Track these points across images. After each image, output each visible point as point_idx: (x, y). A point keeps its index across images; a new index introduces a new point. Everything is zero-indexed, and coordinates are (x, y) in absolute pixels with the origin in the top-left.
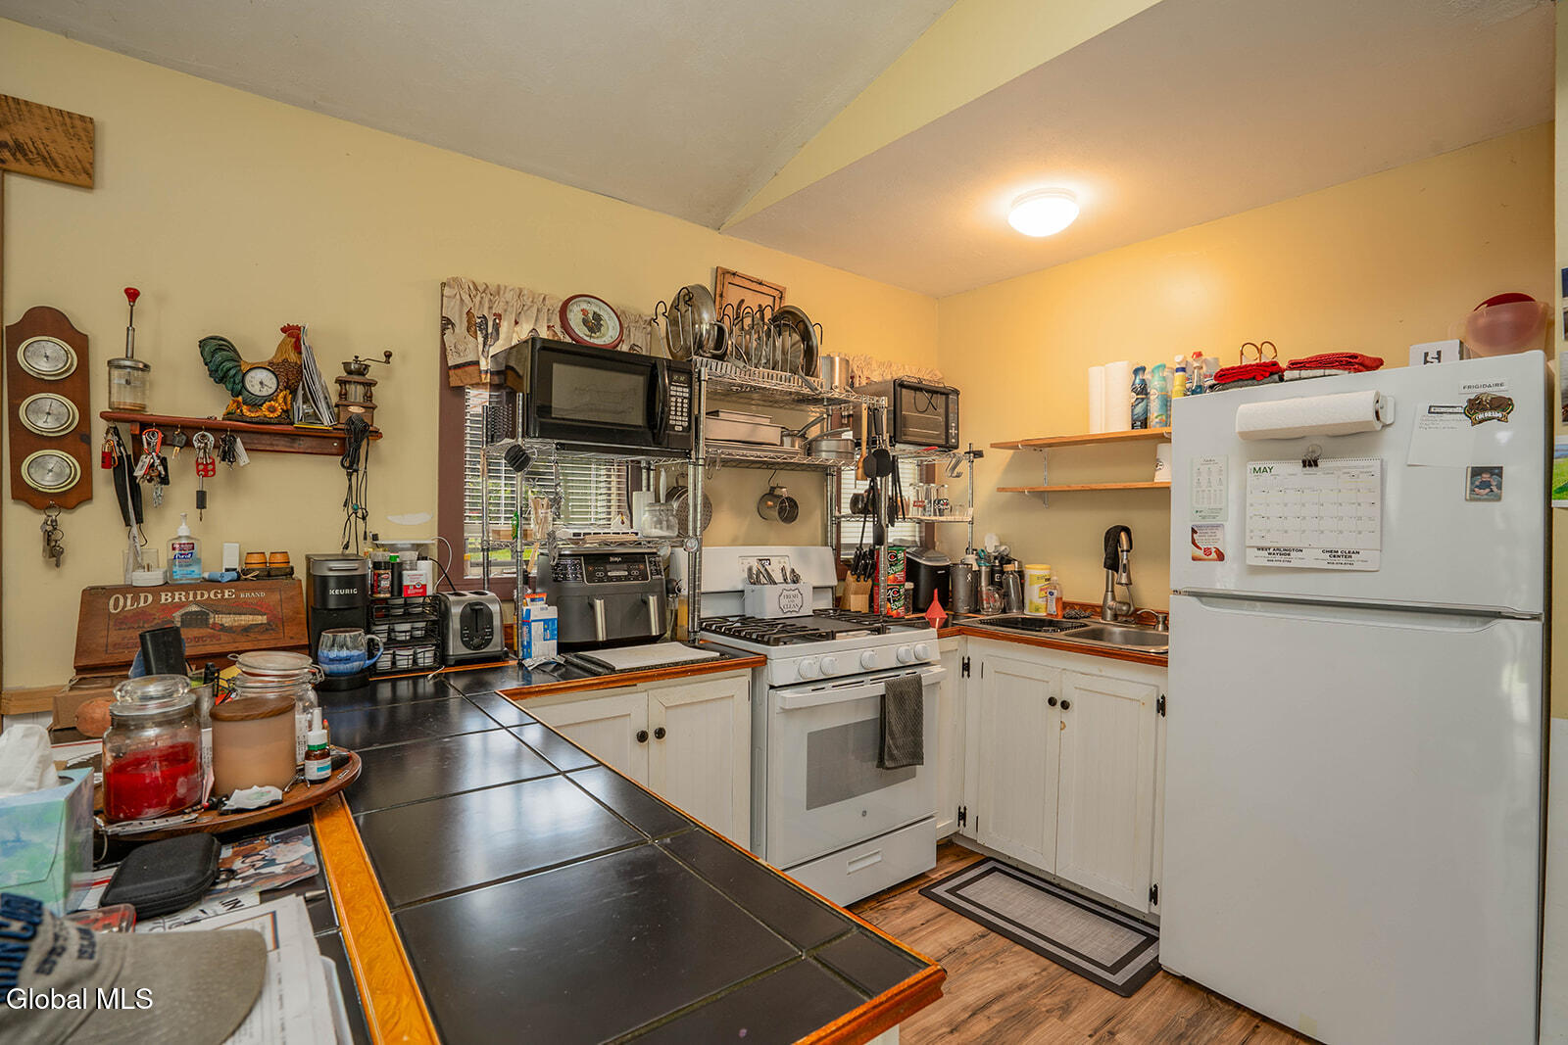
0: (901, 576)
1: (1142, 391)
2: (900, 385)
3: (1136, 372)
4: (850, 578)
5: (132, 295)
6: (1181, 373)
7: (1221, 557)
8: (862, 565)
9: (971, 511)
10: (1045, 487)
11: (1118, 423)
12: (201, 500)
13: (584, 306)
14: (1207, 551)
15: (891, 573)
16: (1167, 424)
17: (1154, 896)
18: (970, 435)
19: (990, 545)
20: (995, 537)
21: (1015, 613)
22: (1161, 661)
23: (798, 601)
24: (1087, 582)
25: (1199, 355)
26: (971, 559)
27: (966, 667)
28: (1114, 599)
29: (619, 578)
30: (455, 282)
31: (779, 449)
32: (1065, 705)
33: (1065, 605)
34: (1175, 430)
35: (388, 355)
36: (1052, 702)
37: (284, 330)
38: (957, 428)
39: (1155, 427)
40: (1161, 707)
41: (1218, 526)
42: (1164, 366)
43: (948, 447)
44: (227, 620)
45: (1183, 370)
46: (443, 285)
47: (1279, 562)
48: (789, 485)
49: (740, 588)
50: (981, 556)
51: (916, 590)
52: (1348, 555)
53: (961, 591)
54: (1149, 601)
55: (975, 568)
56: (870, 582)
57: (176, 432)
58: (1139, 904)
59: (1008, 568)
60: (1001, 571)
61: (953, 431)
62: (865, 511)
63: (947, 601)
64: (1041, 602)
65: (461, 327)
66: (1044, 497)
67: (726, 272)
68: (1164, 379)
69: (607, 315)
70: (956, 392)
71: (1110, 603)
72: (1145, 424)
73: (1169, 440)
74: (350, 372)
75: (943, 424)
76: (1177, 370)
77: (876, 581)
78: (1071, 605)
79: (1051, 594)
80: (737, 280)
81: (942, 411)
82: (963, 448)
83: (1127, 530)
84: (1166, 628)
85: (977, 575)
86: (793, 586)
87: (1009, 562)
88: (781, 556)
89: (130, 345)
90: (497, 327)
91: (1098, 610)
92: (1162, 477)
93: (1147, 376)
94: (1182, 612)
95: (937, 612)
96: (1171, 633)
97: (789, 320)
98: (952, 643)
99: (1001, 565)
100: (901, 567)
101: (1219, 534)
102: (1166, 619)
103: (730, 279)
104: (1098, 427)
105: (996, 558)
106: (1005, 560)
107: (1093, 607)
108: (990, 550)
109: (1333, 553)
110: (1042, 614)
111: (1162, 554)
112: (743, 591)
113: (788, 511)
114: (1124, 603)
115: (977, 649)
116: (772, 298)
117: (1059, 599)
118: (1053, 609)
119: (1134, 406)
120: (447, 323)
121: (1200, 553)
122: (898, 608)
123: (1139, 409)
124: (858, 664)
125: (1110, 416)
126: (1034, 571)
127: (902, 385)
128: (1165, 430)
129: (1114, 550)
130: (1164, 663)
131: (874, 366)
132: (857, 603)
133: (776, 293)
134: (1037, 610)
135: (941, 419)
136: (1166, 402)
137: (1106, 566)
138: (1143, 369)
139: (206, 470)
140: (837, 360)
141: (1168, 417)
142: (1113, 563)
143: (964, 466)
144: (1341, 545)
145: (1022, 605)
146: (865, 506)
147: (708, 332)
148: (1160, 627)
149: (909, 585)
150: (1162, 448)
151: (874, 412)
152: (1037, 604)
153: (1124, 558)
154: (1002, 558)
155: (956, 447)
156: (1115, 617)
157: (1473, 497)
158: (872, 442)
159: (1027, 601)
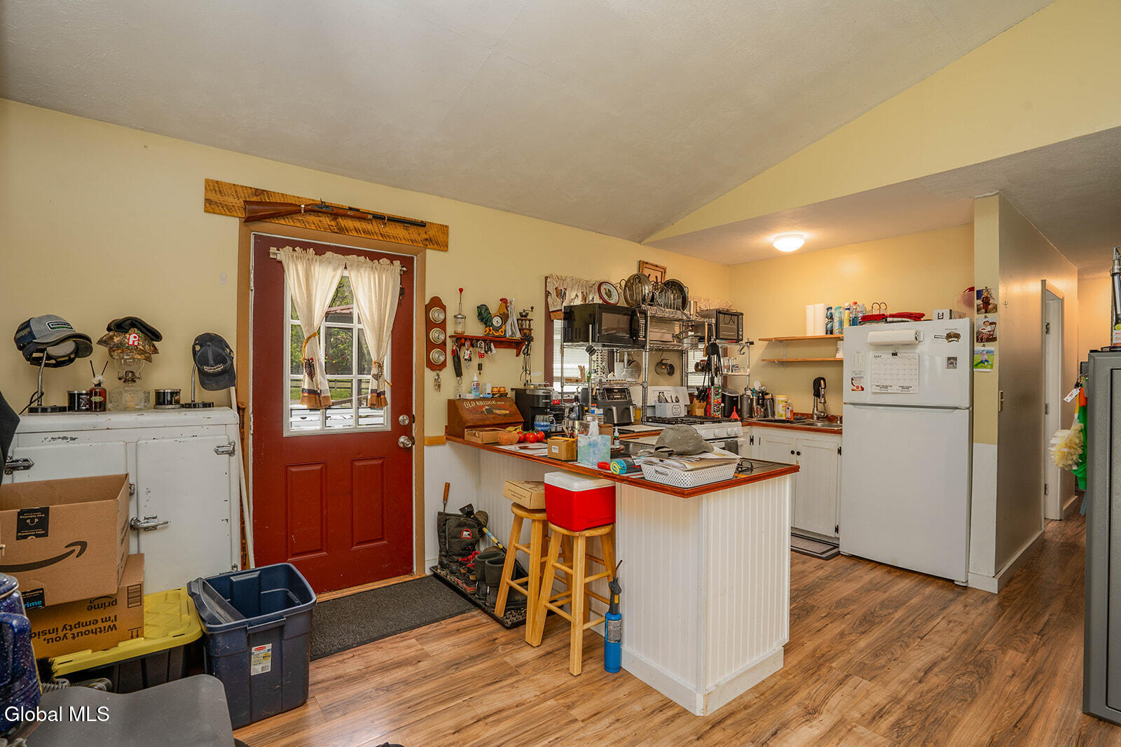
0: (720, 400)
1: (831, 317)
2: (719, 312)
3: (828, 309)
4: (695, 401)
5: (461, 290)
6: (848, 311)
7: (863, 389)
8: (703, 394)
9: (748, 370)
10: (784, 359)
11: (820, 332)
12: (480, 367)
13: (605, 287)
14: (858, 387)
15: (715, 399)
16: (842, 333)
17: (837, 530)
18: (747, 335)
19: (757, 386)
20: (759, 383)
21: (770, 418)
22: (840, 432)
23: (679, 410)
24: (805, 403)
25: (856, 303)
26: (749, 393)
27: (752, 440)
28: (817, 410)
29: (618, 398)
30: (551, 276)
31: (672, 343)
32: (798, 453)
33: (795, 414)
34: (845, 335)
35: (532, 308)
36: (793, 453)
37: (501, 300)
38: (742, 331)
39: (836, 334)
40: (840, 451)
41: (862, 377)
42: (840, 307)
43: (738, 341)
44: (498, 412)
45: (849, 309)
46: (546, 278)
47: (884, 390)
48: (671, 359)
49: (653, 405)
50: (753, 391)
51: (724, 407)
52: (908, 388)
53: (745, 408)
54: (833, 411)
55: (751, 397)
56: (705, 403)
57: (473, 341)
58: (832, 534)
59: (767, 397)
60: (763, 398)
61: (740, 333)
62: (703, 370)
63: (740, 412)
64: (783, 413)
65: (554, 294)
66: (784, 363)
67: (644, 263)
68: (840, 313)
69: (612, 289)
70: (742, 314)
71: (815, 412)
72: (831, 333)
73: (843, 340)
74: (522, 316)
75: (736, 329)
76: (846, 309)
77: (709, 403)
78: (797, 414)
79: (788, 409)
80: (648, 266)
81: (736, 323)
82: (745, 340)
83: (824, 380)
84: (841, 422)
85: (752, 400)
86: (678, 404)
87: (767, 394)
88: (669, 391)
89: (460, 309)
90: (565, 294)
91: (811, 416)
92: (839, 356)
93: (833, 311)
94: (848, 414)
95: (735, 416)
96: (843, 425)
97: (676, 286)
98: (747, 429)
99: (763, 396)
100: (720, 396)
101: (862, 380)
102: (841, 418)
103: (645, 265)
104: (810, 333)
105: (760, 392)
106: (764, 393)
107: (807, 415)
108: (757, 389)
109: (903, 387)
110: (784, 418)
111: (840, 390)
112: (654, 406)
113: (671, 370)
114: (822, 412)
115: (757, 432)
116: (660, 273)
117: (792, 411)
118: (789, 415)
119: (827, 324)
120: (547, 294)
121: (855, 388)
122: (718, 414)
123: (829, 326)
124: (713, 434)
125: (816, 328)
126: (780, 398)
127: (720, 312)
128: (840, 336)
129: (818, 387)
130: (841, 433)
131: (702, 301)
132: (699, 412)
133: (662, 270)
134: (781, 416)
135: (736, 327)
136: (841, 323)
137: (814, 395)
138: (831, 308)
139: (481, 356)
140: (692, 302)
141: (842, 329)
142: (817, 394)
143: (745, 349)
144: (906, 385)
145: (773, 414)
146: (703, 368)
147: (648, 294)
148: (839, 422)
149: (723, 405)
150: (840, 343)
151: (710, 325)
152: (781, 412)
153: (822, 392)
154: (763, 392)
155: (742, 340)
156: (818, 418)
157: (948, 367)
158: (709, 339)
159: (776, 413)
